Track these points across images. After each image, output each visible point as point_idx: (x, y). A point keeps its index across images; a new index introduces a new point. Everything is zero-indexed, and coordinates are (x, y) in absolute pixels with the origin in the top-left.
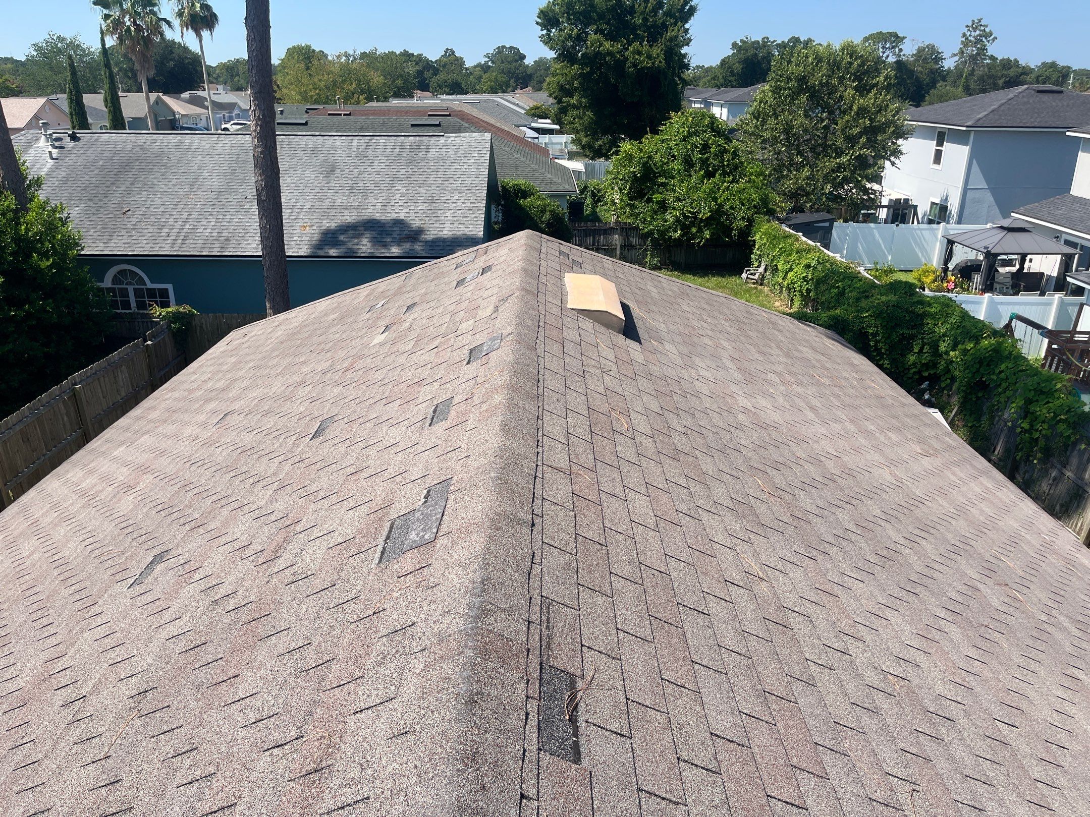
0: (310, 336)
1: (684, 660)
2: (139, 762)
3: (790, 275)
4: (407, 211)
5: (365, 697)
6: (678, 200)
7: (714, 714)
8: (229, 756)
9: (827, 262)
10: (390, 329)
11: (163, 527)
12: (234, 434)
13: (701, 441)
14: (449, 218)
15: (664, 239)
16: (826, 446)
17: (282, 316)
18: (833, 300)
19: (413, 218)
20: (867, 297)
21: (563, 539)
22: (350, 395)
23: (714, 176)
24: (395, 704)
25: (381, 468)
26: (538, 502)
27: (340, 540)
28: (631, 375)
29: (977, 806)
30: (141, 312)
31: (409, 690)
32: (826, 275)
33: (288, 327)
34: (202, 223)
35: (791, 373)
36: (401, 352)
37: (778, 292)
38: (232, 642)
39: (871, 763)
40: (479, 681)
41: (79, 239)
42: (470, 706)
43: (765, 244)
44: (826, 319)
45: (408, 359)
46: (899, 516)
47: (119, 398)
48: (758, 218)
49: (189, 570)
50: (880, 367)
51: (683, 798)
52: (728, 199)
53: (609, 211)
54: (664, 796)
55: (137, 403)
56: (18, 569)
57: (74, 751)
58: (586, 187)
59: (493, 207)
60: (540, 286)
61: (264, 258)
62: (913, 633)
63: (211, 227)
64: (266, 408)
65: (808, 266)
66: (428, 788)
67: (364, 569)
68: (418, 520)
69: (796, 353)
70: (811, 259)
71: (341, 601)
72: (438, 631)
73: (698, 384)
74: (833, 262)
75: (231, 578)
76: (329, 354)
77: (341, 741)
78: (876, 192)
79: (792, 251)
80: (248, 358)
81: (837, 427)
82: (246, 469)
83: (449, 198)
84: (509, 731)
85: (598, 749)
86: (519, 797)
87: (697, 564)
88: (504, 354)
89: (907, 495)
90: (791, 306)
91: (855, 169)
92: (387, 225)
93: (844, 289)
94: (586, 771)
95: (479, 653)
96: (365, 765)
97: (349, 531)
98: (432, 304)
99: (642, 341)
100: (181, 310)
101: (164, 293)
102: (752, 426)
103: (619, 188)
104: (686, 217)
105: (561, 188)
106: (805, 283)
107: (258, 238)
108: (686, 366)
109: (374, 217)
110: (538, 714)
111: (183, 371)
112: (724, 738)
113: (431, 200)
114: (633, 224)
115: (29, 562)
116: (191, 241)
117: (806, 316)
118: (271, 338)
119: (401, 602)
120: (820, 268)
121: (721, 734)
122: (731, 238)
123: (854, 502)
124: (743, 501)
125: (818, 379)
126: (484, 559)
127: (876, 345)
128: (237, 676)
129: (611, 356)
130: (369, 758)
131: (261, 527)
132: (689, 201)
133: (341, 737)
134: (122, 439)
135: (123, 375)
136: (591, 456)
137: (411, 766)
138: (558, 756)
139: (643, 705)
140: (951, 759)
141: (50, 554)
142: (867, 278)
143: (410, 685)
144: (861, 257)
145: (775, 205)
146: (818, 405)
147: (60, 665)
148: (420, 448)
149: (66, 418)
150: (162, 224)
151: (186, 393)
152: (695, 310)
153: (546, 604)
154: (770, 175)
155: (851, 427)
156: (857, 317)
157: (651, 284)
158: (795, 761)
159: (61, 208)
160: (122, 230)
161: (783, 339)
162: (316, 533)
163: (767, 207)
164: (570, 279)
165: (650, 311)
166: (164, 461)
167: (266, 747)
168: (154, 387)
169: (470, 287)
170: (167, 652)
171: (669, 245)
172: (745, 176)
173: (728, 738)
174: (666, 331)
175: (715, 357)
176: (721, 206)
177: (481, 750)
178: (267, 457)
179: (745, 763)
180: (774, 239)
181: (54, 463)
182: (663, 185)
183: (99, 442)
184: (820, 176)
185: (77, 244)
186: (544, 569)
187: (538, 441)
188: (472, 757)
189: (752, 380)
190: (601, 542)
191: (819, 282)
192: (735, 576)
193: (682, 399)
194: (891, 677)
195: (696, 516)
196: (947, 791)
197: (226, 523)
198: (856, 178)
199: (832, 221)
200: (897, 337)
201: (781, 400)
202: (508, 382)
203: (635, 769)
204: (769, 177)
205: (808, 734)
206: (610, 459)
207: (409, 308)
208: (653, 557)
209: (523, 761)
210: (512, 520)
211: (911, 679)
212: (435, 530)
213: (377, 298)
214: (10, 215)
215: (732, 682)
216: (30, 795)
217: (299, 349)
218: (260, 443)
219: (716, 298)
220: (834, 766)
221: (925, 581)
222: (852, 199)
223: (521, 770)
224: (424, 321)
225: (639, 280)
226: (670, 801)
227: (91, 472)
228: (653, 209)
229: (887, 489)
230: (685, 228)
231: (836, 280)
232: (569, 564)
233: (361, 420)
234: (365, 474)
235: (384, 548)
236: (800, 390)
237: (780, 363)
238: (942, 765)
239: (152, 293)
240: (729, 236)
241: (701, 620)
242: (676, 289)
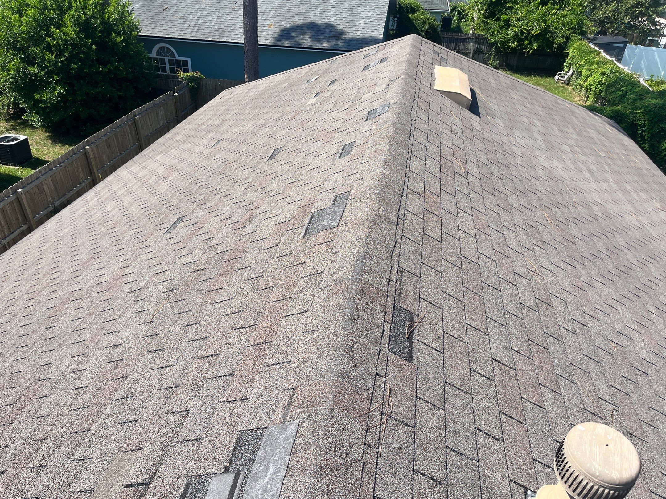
0: (270, 96)
1: (481, 315)
2: (168, 326)
3: (590, 79)
4: (335, 18)
5: (292, 308)
6: (519, 20)
7: (496, 348)
8: (216, 329)
9: (617, 72)
10: (319, 95)
11: (182, 203)
12: (224, 152)
13: (512, 185)
14: (362, 25)
15: (504, 48)
16: (595, 197)
17: (254, 83)
18: (617, 99)
19: (339, 23)
20: (642, 99)
21: (415, 235)
22: (292, 135)
23: (547, 4)
24: (309, 314)
25: (308, 181)
26: (402, 211)
27: (282, 220)
28: (471, 137)
29: (653, 425)
30: (172, 74)
31: (317, 308)
32: (616, 81)
33: (257, 90)
34: (209, 19)
35: (579, 146)
36: (325, 110)
37: (579, 91)
38: (219, 270)
39: (590, 390)
40: (357, 308)
41: (139, 25)
42: (351, 321)
43: (576, 56)
44: (610, 112)
45: (329, 115)
46: (637, 247)
47: (159, 126)
48: (574, 37)
49: (196, 228)
50: (642, 148)
51: (471, 390)
52: (554, 22)
53: (469, 25)
54: (459, 387)
55: (168, 130)
56: (105, 218)
57: (134, 316)
58: (455, 8)
59: (391, 18)
60: (418, 72)
61: (245, 45)
62: (632, 320)
63: (214, 22)
64: (242, 139)
65: (603, 74)
66: (324, 361)
67: (295, 239)
68: (329, 214)
69: (584, 133)
70: (607, 69)
71: (281, 255)
72: (336, 278)
73: (515, 148)
74: (621, 72)
75: (220, 235)
76: (281, 109)
77: (277, 330)
78: (661, 25)
79: (594, 62)
80: (233, 108)
81: (604, 185)
82: (230, 174)
83: (363, 10)
84: (372, 338)
85: (423, 356)
86: (375, 374)
87: (498, 260)
88: (389, 117)
89: (645, 234)
90: (586, 101)
91: (649, 6)
92: (322, 27)
93: (626, 92)
94: (415, 367)
95: (359, 293)
96: (290, 344)
97: (288, 216)
98: (347, 81)
99: (481, 116)
100: (195, 75)
101: (185, 63)
102: (546, 179)
103: (478, 9)
104: (522, 33)
105: (438, 7)
106: (599, 86)
107: (242, 31)
108: (508, 135)
109: (314, 21)
110: (390, 332)
111: (195, 113)
112: (500, 362)
113: (351, 11)
114: (485, 36)
115: (111, 214)
116: (202, 31)
117: (596, 109)
118: (247, 96)
119: (315, 259)
120: (612, 76)
121: (498, 360)
122: (551, 50)
123: (608, 234)
124: (533, 225)
125: (597, 152)
126: (366, 241)
127: (641, 134)
128: (221, 288)
129: (459, 124)
130: (292, 341)
131: (237, 208)
132: (526, 21)
133: (277, 328)
134: (161, 150)
135: (161, 112)
136: (438, 187)
137: (316, 348)
138: (399, 356)
139: (453, 336)
140: (642, 396)
141: (122, 211)
142: (644, 86)
143: (318, 305)
144: (642, 71)
145: (587, 28)
146: (595, 169)
147: (128, 271)
148: (332, 171)
149: (130, 136)
150: (186, 18)
151: (197, 126)
152: (520, 98)
153: (401, 271)
154: (587, 6)
155: (615, 186)
156: (631, 113)
157: (492, 77)
158: (542, 381)
159: (128, 4)
160: (163, 21)
161: (577, 123)
162: (268, 215)
163: (581, 29)
164: (438, 70)
165: (489, 96)
166: (184, 165)
167: (236, 328)
168: (178, 122)
169: (372, 70)
170: (184, 271)
171: (507, 52)
172: (569, 5)
173: (502, 362)
174: (498, 110)
175: (529, 131)
176: (549, 26)
177: (355, 346)
178: (242, 168)
179: (511, 377)
180: (582, 52)
181: (124, 161)
182: (510, 9)
183: (148, 151)
184: (623, 10)
185: (137, 28)
186: (402, 251)
187: (406, 174)
188: (350, 349)
189: (551, 149)
190: (438, 240)
191: (609, 86)
192: (521, 270)
193: (502, 156)
194: (612, 344)
195: (501, 231)
196: (636, 413)
197: (217, 204)
198: (649, 13)
199: (626, 43)
200: (658, 129)
201: (569, 164)
202: (391, 134)
203: (444, 370)
204: (586, 8)
205: (553, 368)
206: (451, 190)
207: (332, 82)
208: (470, 252)
209: (379, 356)
210: (385, 220)
211: (625, 346)
212: (338, 221)
213: (312, 75)
214: (99, 7)
215: (509, 331)
216: (111, 336)
217: (264, 104)
218: (238, 159)
219: (535, 91)
220: (566, 388)
221: (647, 289)
222: (643, 29)
223: (377, 360)
224: (341, 91)
225: (484, 74)
226: (462, 391)
227: (144, 168)
228: (500, 26)
229: (633, 229)
230: (520, 41)
231: (621, 86)
232: (417, 250)
233: (298, 151)
234: (299, 184)
235: (307, 228)
236: (583, 158)
237: (572, 139)
238: (635, 398)
239: (178, 63)
240: (551, 48)
241: (495, 293)
242: (508, 82)
